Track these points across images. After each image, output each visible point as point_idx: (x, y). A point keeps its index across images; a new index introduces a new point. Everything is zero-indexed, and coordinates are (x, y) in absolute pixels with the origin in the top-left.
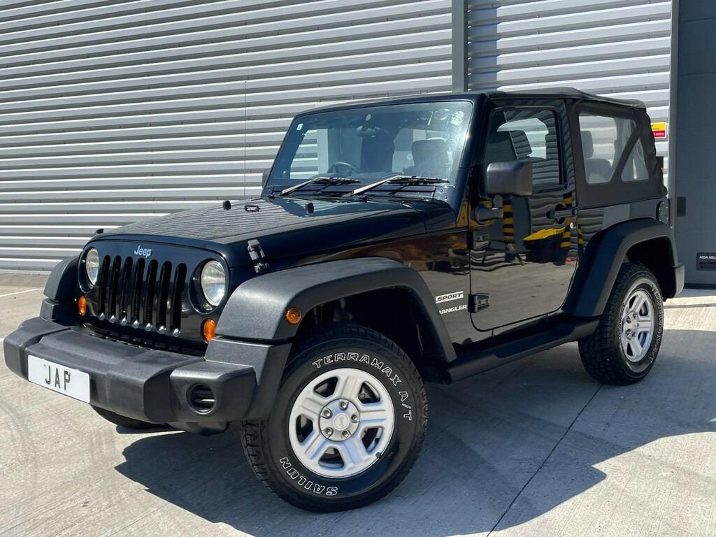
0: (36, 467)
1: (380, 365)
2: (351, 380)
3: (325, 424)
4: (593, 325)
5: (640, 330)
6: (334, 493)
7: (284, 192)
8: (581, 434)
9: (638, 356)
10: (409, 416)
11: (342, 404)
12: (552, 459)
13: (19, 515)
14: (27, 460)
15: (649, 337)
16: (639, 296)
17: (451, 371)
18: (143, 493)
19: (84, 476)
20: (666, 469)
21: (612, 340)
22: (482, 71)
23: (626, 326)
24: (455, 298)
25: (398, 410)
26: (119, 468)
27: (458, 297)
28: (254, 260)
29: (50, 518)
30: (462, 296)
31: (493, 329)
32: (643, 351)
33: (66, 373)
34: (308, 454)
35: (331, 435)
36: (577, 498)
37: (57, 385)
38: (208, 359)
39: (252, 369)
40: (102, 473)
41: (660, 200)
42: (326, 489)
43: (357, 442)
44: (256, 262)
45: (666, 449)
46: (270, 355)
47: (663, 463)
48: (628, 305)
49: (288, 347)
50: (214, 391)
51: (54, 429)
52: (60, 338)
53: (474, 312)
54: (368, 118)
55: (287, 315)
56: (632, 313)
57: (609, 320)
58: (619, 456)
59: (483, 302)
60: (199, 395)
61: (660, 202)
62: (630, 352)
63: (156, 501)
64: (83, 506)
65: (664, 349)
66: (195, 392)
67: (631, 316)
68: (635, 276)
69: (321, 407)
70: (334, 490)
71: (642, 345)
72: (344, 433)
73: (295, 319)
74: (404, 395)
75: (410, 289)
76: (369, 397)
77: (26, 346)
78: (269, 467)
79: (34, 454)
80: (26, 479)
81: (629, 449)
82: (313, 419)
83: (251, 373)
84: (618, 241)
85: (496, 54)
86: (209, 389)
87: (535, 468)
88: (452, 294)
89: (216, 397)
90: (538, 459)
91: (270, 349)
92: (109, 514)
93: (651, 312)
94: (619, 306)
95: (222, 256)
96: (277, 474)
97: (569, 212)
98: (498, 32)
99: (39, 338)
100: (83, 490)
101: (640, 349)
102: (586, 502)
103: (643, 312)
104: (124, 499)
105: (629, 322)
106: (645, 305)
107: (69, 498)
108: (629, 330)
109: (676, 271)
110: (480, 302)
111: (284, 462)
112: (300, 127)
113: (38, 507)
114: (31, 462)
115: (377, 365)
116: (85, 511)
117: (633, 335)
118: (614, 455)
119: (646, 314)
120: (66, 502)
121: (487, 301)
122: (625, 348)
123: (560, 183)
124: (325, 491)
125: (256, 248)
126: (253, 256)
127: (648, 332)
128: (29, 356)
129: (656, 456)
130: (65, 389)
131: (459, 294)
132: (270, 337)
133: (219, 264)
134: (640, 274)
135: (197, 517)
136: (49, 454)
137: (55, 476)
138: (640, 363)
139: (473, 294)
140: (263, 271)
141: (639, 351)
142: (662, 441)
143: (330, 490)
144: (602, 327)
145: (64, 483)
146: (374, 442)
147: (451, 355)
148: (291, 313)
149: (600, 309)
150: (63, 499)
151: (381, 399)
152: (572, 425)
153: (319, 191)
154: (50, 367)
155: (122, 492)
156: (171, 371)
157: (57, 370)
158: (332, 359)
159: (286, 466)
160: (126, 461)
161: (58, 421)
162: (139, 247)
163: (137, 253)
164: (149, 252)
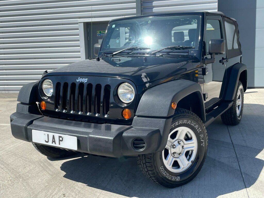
0: (25, 180)
1: (194, 124)
2: (183, 131)
3: (173, 150)
5: (238, 104)
6: (179, 179)
7: (114, 53)
8: (239, 145)
10: (203, 144)
12: (238, 156)
14: (17, 177)
15: (240, 107)
16: (239, 92)
22: (148, 8)
25: (199, 142)
26: (66, 177)
28: (145, 82)
31: (208, 107)
33: (60, 137)
34: (168, 164)
37: (54, 143)
38: (134, 126)
39: (159, 130)
40: (60, 180)
43: (184, 157)
44: (146, 83)
49: (171, 119)
50: (145, 141)
51: (18, 162)
53: (205, 100)
54: (150, 22)
55: (172, 106)
59: (207, 96)
60: (135, 143)
61: (241, 57)
64: (64, 196)
69: (171, 144)
70: (179, 178)
71: (239, 110)
72: (179, 154)
74: (202, 136)
76: (188, 138)
77: (28, 126)
78: (156, 171)
79: (18, 174)
82: (169, 149)
86: (142, 140)
87: (236, 161)
89: (146, 143)
90: (233, 156)
91: (166, 120)
93: (241, 97)
94: (236, 96)
96: (159, 174)
97: (226, 60)
99: (32, 122)
101: (239, 112)
104: (80, 191)
107: (54, 193)
109: (247, 82)
111: (161, 168)
112: (114, 26)
114: (20, 178)
115: (193, 125)
117: (237, 107)
118: (258, 152)
119: (239, 98)
124: (176, 179)
125: (146, 77)
126: (145, 80)
127: (240, 105)
128: (33, 130)
130: (59, 144)
132: (165, 115)
134: (240, 83)
136: (25, 173)
137: (38, 184)
139: (204, 93)
144: (233, 104)
145: (46, 187)
146: (188, 156)
149: (234, 98)
151: (193, 138)
152: (232, 142)
153: (130, 53)
154: (48, 135)
155: (77, 188)
156: (122, 133)
157: (53, 136)
158: (178, 123)
159: (162, 170)
160: (66, 173)
161: (17, 158)
162: (79, 78)
163: (78, 81)
164: (86, 80)
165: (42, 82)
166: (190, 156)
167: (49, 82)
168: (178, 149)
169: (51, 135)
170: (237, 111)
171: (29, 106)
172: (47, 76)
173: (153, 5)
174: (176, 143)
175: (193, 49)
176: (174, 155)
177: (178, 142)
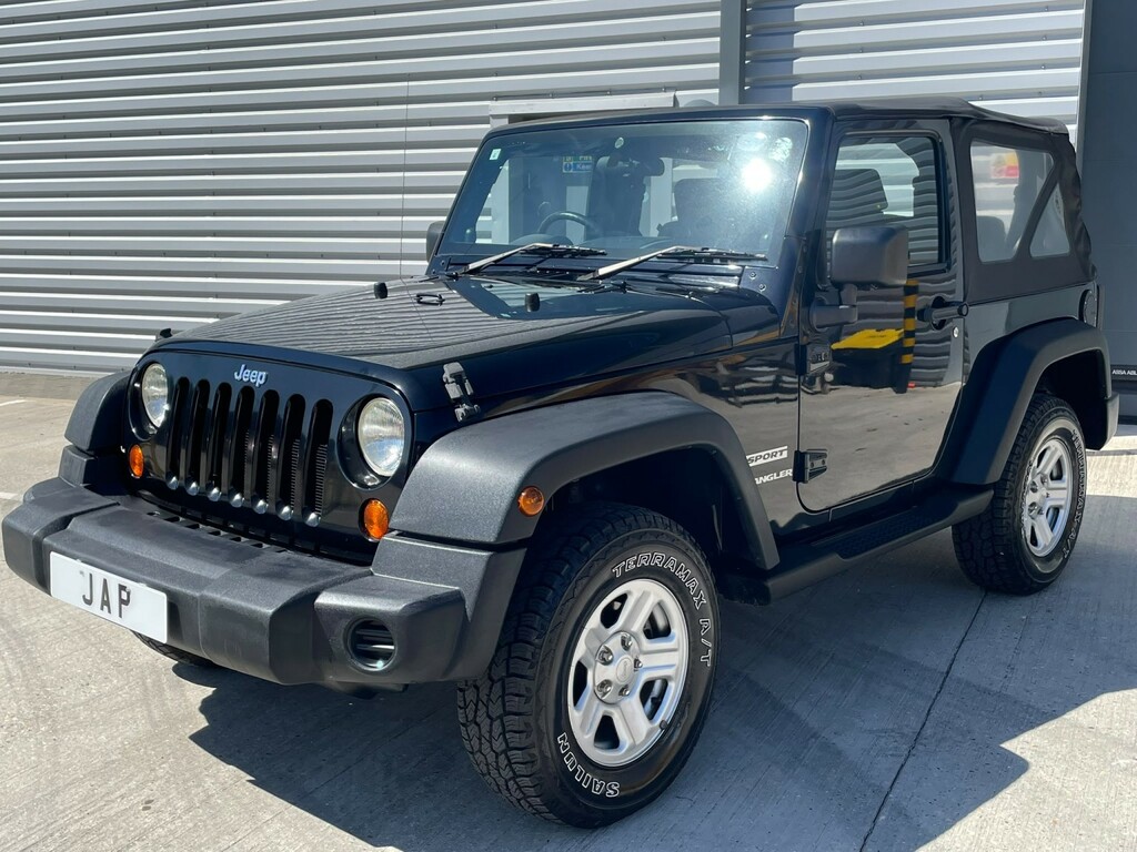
0: (55, 731)
4: (985, 498)
5: (1049, 503)
6: (616, 792)
7: (472, 266)
8: (968, 684)
9: (1045, 547)
10: (708, 659)
12: (928, 731)
13: (33, 824)
14: (37, 717)
15: (1063, 515)
16: (1053, 449)
17: (770, 584)
18: (243, 784)
19: (138, 750)
20: (1124, 753)
21: (1010, 521)
22: (768, 57)
23: (1030, 498)
24: (774, 459)
25: (695, 650)
26: (198, 738)
27: (778, 457)
28: (455, 399)
29: (88, 832)
30: (785, 455)
31: (829, 508)
32: (1053, 539)
33: (122, 588)
36: (987, 808)
37: (105, 608)
38: (379, 574)
39: (458, 592)
40: (170, 746)
41: (1084, 288)
44: (458, 402)
45: (1115, 716)
46: (490, 570)
47: (1117, 742)
48: (1035, 464)
50: (394, 632)
51: (78, 659)
52: (104, 523)
53: (804, 481)
54: (620, 143)
55: (521, 501)
56: (1039, 476)
57: (1008, 489)
58: (1040, 728)
59: (818, 464)
60: (365, 638)
61: (1086, 292)
62: (1034, 541)
63: (269, 800)
64: (145, 809)
65: (1085, 535)
66: (358, 632)
67: (1037, 480)
68: (1049, 416)
71: (1052, 528)
72: (622, 690)
73: (534, 507)
75: (714, 448)
77: (46, 535)
79: (48, 707)
80: (38, 755)
81: (1054, 715)
83: (455, 599)
84: (1030, 356)
85: (792, 30)
86: (383, 628)
87: (904, 748)
88: (770, 452)
89: (396, 642)
90: (906, 731)
91: (490, 559)
92: (191, 825)
93: (1067, 475)
94: (1024, 465)
95: (395, 388)
97: (954, 310)
99: (66, 521)
100: (140, 777)
101: (1050, 535)
102: (1003, 815)
103: (1055, 474)
104: (213, 795)
105: (1034, 491)
106: (1059, 463)
107: (118, 793)
108: (1033, 504)
109: (1109, 405)
110: (812, 465)
112: (495, 154)
113: (63, 811)
114: (45, 721)
116: (148, 819)
117: (1040, 512)
118: (1032, 725)
119: (1059, 477)
120: (113, 801)
121: (824, 462)
122: (1029, 534)
123: (940, 261)
125: (458, 379)
126: (453, 391)
127: (1061, 507)
128: (52, 553)
129: (1102, 725)
130: (120, 616)
131: (781, 452)
132: (489, 537)
133: (391, 403)
134: (1056, 411)
135: (343, 833)
136: (74, 706)
137: (88, 751)
138: (1048, 558)
139: (802, 450)
140: (471, 420)
141: (1047, 538)
142: (1106, 700)
144: (997, 499)
145: (107, 764)
146: (649, 703)
147: (770, 556)
148: (527, 496)
149: (995, 474)
150: (107, 794)
151: (672, 632)
152: (951, 667)
153: (532, 266)
154: (91, 575)
155: (208, 782)
156: (316, 594)
157: (105, 581)
160: (207, 725)
162: (243, 366)
163: (240, 377)
164: (262, 377)
165: (139, 374)
166: (657, 703)
167: (159, 372)
169: (99, 575)
170: (1043, 531)
171: (88, 462)
173: (797, 44)
174: (614, 644)
175: (760, 264)
176: (605, 694)
177: (623, 642)
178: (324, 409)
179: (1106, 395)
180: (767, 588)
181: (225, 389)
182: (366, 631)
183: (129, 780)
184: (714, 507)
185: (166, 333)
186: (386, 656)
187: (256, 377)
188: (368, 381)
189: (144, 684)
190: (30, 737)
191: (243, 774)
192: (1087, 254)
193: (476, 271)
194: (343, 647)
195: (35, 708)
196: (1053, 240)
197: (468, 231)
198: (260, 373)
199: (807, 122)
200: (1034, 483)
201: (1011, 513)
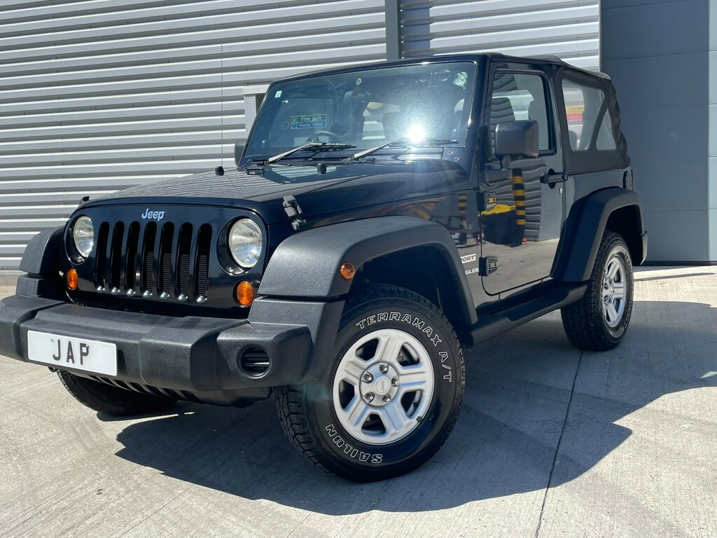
0: (24, 459)
1: (421, 325)
2: (391, 341)
3: (366, 388)
4: (583, 289)
5: (615, 296)
6: (379, 460)
7: (271, 160)
8: (586, 395)
9: (614, 322)
10: (449, 377)
11: (382, 368)
12: (571, 419)
13: (26, 508)
14: (9, 453)
15: (622, 303)
16: (615, 263)
17: (474, 334)
18: (159, 477)
19: (83, 464)
20: (685, 421)
21: (596, 305)
23: (605, 293)
24: (469, 261)
25: (438, 372)
26: (120, 454)
27: (471, 260)
28: (291, 217)
29: (64, 509)
30: (475, 259)
31: (499, 293)
32: (618, 317)
33: (82, 345)
34: (351, 420)
35: (371, 400)
36: (615, 452)
37: (70, 360)
38: (253, 321)
39: (306, 328)
40: (104, 460)
41: (626, 170)
42: (371, 456)
43: (397, 406)
44: (293, 218)
45: (674, 404)
46: (325, 313)
47: (678, 416)
48: (606, 272)
49: (342, 304)
50: (269, 353)
51: (25, 421)
53: (486, 275)
54: (359, 82)
55: (341, 271)
56: (608, 280)
57: (594, 284)
58: (634, 413)
59: (493, 265)
60: (249, 359)
61: (626, 172)
62: (609, 320)
63: (178, 483)
64: (98, 494)
65: (634, 319)
66: (245, 356)
67: (608, 282)
68: (609, 247)
69: (362, 371)
70: (379, 458)
71: (617, 311)
72: (385, 398)
73: (349, 275)
74: (445, 355)
75: (443, 247)
76: (408, 359)
77: (21, 322)
78: (315, 436)
79: (14, 447)
80: (18, 472)
81: (640, 406)
82: (355, 384)
83: (305, 332)
84: (601, 207)
85: (429, 38)
86: (263, 352)
87: (559, 429)
88: (466, 257)
89: (271, 360)
90: (557, 420)
91: (324, 308)
92: (131, 500)
93: (623, 279)
94: (601, 271)
95: (255, 212)
96: (323, 443)
97: (560, 177)
98: (431, 16)
99: (33, 314)
100: (89, 478)
101: (616, 315)
102: (627, 455)
103: (616, 280)
104: (141, 484)
105: (606, 288)
106: (618, 273)
107: (78, 488)
108: (606, 296)
109: (643, 238)
110: (490, 266)
111: (329, 429)
112: (278, 94)
113: (45, 499)
114: (15, 455)
115: (418, 325)
116: (103, 499)
117: (610, 301)
118: (628, 412)
119: (618, 281)
120: (76, 492)
121: (495, 264)
122: (605, 314)
123: (550, 148)
124: (371, 458)
125: (293, 204)
126: (290, 212)
127: (621, 298)
128: (29, 331)
129: (668, 409)
130: (82, 363)
131: (473, 257)
133: (250, 221)
134: (616, 240)
136: (32, 445)
137: (50, 467)
138: (617, 329)
139: (483, 257)
140: (302, 228)
141: (615, 317)
142: (666, 397)
143: (375, 457)
144: (588, 292)
145: (65, 473)
146: (412, 406)
147: (474, 318)
148: (345, 268)
149: (587, 276)
150: (71, 488)
151: (421, 361)
152: (573, 388)
153: (309, 158)
154: (59, 341)
155: (136, 477)
156: (217, 334)
157: (70, 343)
158: (375, 319)
159: (332, 433)
160: (124, 447)
161: (26, 413)
162: (148, 210)
163: (145, 217)
164: (161, 215)
165: (72, 224)
166: (417, 405)
167: (87, 222)
168: (381, 386)
169: (65, 340)
170: (612, 313)
171: (40, 281)
172: (87, 207)
173: (432, 46)
174: (374, 370)
175: (454, 145)
178: (206, 230)
179: (641, 232)
180: (471, 337)
181: (136, 226)
182: (250, 354)
183: (83, 479)
184: (437, 289)
185: (86, 199)
186: (263, 369)
187: (158, 215)
188: (234, 209)
189: (75, 430)
190: (8, 463)
191: (157, 471)
192: (625, 150)
193: (273, 162)
194: (236, 366)
195: (6, 448)
196: (607, 142)
197: (263, 142)
198: (160, 213)
199: (475, 62)
200: (606, 284)
201: (596, 300)
